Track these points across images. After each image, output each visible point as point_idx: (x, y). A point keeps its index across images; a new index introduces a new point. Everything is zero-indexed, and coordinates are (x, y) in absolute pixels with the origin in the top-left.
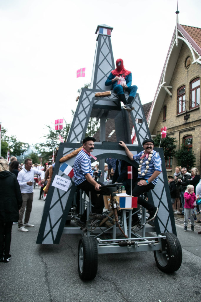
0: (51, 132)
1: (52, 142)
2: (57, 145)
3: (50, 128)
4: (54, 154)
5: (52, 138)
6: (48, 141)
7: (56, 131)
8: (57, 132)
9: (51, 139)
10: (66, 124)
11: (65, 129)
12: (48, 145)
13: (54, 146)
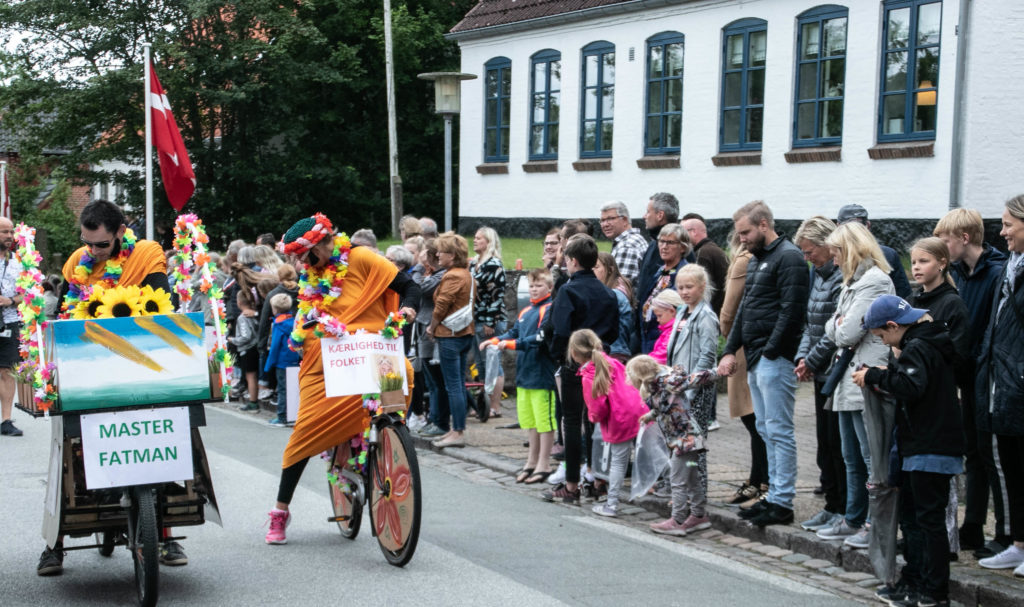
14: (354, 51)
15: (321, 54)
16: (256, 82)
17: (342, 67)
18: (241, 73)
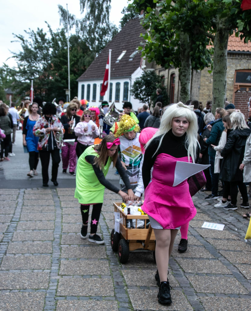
0: (26, 48)
1: (28, 67)
2: (38, 71)
3: (23, 41)
4: (32, 89)
5: (28, 59)
6: (21, 65)
7: (33, 46)
8: (35, 48)
9: (26, 63)
10: (52, 35)
11: (49, 43)
12: (23, 73)
13: (32, 74)
14: (65, 81)
15: (60, 82)
16: (50, 86)
17: (63, 84)
18: (48, 84)
